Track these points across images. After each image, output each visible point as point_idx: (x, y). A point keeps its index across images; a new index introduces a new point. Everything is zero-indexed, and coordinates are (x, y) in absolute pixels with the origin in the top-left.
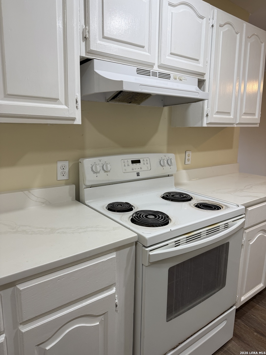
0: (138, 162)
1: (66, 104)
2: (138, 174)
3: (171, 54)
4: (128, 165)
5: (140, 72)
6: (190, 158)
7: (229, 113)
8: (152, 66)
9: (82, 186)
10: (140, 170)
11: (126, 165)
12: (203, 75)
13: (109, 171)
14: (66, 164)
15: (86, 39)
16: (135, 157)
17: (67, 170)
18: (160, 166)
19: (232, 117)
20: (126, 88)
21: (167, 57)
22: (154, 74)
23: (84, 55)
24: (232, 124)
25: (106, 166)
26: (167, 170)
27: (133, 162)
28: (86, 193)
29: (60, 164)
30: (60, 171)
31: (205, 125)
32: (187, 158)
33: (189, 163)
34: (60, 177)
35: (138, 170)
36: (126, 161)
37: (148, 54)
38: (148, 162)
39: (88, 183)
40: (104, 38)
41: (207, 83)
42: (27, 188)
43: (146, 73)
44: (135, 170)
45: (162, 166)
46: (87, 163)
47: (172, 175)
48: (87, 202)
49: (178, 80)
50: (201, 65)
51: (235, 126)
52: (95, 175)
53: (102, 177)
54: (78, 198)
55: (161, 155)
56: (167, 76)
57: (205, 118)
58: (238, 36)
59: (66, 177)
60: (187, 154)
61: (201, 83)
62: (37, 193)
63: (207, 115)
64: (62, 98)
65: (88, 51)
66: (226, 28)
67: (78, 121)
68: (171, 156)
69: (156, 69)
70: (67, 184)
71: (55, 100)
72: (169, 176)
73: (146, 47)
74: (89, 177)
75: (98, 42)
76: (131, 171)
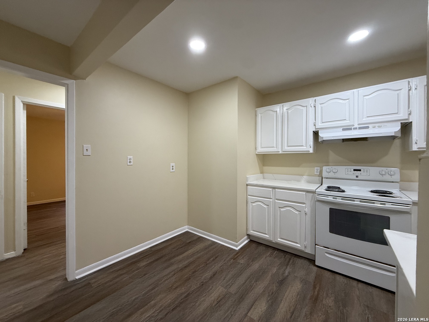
0: (359, 170)
1: (306, 147)
2: (357, 177)
3: (367, 117)
4: (350, 171)
5: (344, 130)
8: (353, 125)
10: (359, 175)
11: (349, 171)
12: (407, 119)
13: (336, 173)
14: (319, 168)
15: (315, 125)
17: (319, 171)
18: (379, 174)
21: (364, 119)
22: (355, 129)
23: (314, 130)
25: (335, 170)
26: (386, 178)
27: (355, 170)
29: (316, 168)
30: (316, 171)
31: (415, 149)
34: (316, 173)
35: (357, 175)
36: (349, 169)
37: (349, 122)
38: (368, 171)
39: (324, 177)
40: (322, 122)
41: (414, 124)
42: (302, 175)
43: (349, 129)
44: (355, 174)
45: (383, 175)
46: (324, 168)
47: (397, 182)
49: (377, 127)
50: (401, 115)
52: (328, 173)
53: (331, 175)
54: (322, 183)
56: (366, 128)
59: (319, 174)
62: (305, 177)
63: (415, 143)
64: (304, 145)
65: (316, 129)
67: (311, 152)
68: (395, 170)
69: (356, 126)
70: (319, 176)
71: (302, 146)
72: (393, 182)
73: (348, 119)
74: (325, 174)
75: (319, 125)
76: (353, 175)
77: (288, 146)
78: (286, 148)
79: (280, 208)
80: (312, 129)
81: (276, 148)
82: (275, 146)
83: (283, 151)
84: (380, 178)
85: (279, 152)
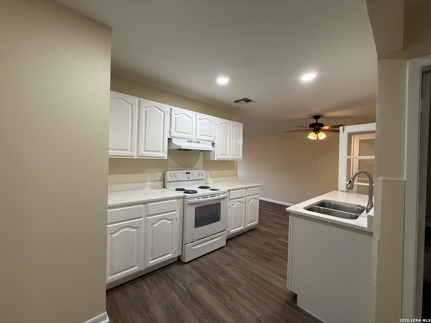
0: (189, 173)
1: (163, 153)
2: (189, 178)
3: (201, 135)
4: (185, 174)
5: (188, 141)
6: (213, 173)
7: (227, 155)
8: (193, 139)
9: (166, 182)
11: (184, 174)
12: (214, 141)
13: (177, 176)
14: (160, 173)
15: (170, 133)
16: (188, 171)
17: (160, 176)
19: (228, 156)
20: (182, 148)
21: (199, 136)
22: (194, 142)
23: (169, 138)
24: (229, 159)
25: (176, 174)
26: (202, 177)
27: (187, 173)
28: (167, 184)
29: (158, 173)
30: (158, 176)
31: (216, 160)
32: (212, 173)
33: (213, 175)
34: (158, 178)
35: (188, 177)
36: (184, 173)
37: (191, 136)
38: (193, 173)
39: (168, 181)
40: (176, 132)
41: (216, 144)
42: (146, 182)
43: (191, 142)
45: (199, 175)
46: (168, 173)
47: (204, 179)
48: (167, 188)
49: (203, 144)
50: (212, 138)
51: (230, 160)
52: (171, 178)
53: (174, 179)
54: (164, 187)
55: (199, 171)
56: (199, 142)
57: (216, 157)
58: (229, 126)
59: (160, 179)
60: (212, 171)
61: (213, 144)
62: (149, 184)
63: (216, 156)
64: (161, 151)
65: (171, 136)
66: (223, 124)
67: (166, 158)
68: (204, 171)
69: (195, 140)
70: (160, 181)
71: (159, 152)
72: (202, 180)
73: (191, 133)
74: (169, 178)
75: (174, 134)
76: (186, 177)
77: (145, 151)
78: (143, 152)
79: (152, 224)
80: (167, 136)
81: (131, 151)
82: (129, 148)
83: (140, 156)
84: (198, 178)
85: (134, 156)
